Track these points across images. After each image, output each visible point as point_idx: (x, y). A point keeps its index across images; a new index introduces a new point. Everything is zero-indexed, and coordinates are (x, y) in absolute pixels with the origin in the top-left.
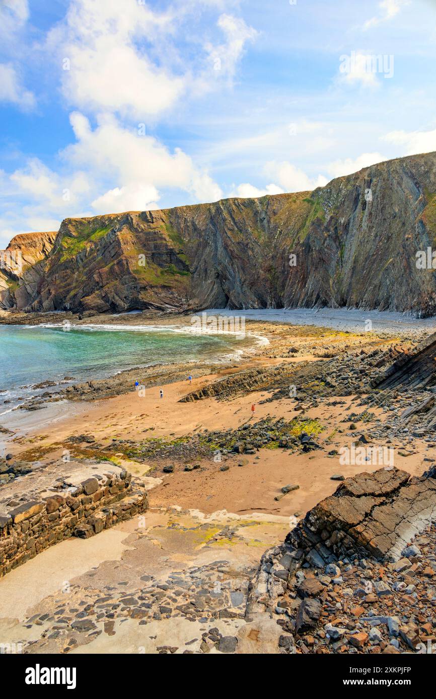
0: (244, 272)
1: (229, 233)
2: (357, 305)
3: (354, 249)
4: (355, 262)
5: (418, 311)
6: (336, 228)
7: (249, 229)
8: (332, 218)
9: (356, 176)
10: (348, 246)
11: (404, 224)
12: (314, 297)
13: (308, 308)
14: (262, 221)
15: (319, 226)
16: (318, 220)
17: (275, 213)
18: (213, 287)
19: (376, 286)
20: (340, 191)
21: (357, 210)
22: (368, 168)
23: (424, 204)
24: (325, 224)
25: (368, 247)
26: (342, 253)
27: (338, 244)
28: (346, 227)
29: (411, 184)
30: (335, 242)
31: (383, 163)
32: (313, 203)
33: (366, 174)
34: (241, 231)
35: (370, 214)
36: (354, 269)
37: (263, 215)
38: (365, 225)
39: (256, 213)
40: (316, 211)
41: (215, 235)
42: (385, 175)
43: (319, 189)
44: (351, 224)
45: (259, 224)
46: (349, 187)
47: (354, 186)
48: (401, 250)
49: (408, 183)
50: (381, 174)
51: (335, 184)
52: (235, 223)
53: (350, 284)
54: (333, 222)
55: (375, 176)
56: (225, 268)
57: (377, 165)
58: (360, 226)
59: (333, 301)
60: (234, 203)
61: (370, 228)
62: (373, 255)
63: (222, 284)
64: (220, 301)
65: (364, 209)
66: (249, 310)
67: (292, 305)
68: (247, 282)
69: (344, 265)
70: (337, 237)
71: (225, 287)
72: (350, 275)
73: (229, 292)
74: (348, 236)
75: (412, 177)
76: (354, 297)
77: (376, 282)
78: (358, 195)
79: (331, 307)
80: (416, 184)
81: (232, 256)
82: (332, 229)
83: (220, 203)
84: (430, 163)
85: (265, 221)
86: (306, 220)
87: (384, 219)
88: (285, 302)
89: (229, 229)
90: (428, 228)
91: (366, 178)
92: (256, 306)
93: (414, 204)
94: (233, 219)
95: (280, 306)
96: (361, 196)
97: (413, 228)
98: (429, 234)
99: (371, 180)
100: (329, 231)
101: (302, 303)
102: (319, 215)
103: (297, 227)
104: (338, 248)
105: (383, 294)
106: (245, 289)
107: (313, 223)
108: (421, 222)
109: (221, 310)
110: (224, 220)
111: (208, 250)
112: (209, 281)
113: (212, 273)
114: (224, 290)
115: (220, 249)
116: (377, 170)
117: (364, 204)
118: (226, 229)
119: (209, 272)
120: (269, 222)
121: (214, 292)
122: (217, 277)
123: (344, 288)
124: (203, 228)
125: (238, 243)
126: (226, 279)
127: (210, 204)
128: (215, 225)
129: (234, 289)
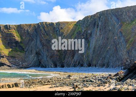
0: (48, 51)
1: (43, 36)
2: (95, 66)
3: (94, 43)
4: (94, 48)
5: (121, 67)
6: (87, 34)
7: (51, 34)
8: (85, 31)
9: (94, 15)
10: (91, 42)
11: (113, 34)
12: (78, 62)
13: (75, 67)
14: (56, 31)
15: (80, 34)
16: (80, 31)
17: (62, 29)
18: (34, 58)
19: (103, 58)
20: (88, 21)
21: (95, 28)
22: (99, 12)
23: (121, 26)
24: (82, 33)
25: (100, 42)
26: (89, 45)
27: (87, 41)
28: (91, 34)
29: (116, 19)
30: (86, 40)
31: (105, 11)
32: (77, 26)
33: (98, 14)
34: (48, 35)
35: (100, 29)
36: (94, 51)
37: (57, 29)
38: (98, 34)
39: (54, 28)
40: (79, 28)
41: (37, 36)
42: (106, 15)
43: (80, 20)
44: (93, 33)
45: (55, 32)
46: (92, 19)
47: (94, 19)
48: (113, 43)
49: (114, 18)
50: (104, 14)
51: (86, 18)
52: (45, 32)
53: (93, 57)
55: (102, 15)
56: (40, 50)
57: (103, 11)
58: (96, 34)
59: (85, 64)
60: (45, 24)
61: (100, 35)
62: (102, 46)
63: (38, 57)
64: (37, 64)
65: (98, 28)
67: (68, 66)
68: (49, 56)
69: (90, 49)
70: (87, 38)
71: (40, 58)
72: (92, 53)
73: (41, 60)
74: (92, 38)
75: (116, 16)
76: (94, 62)
77: (103, 56)
78: (95, 22)
79: (84, 67)
80: (117, 19)
81: (43, 45)
82: (85, 35)
83: (40, 23)
84: (122, 11)
85: (58, 32)
86: (74, 32)
87: (106, 32)
88: (65, 65)
89: (42, 34)
90: (123, 34)
91: (99, 16)
92: (52, 66)
93: (117, 26)
94: (45, 30)
95: (63, 66)
96: (96, 23)
97: (117, 35)
98: (124, 36)
99: (100, 17)
100: (84, 36)
102: (80, 30)
103: (71, 34)
104: (87, 43)
105: (106, 61)
106: (48, 59)
107: (77, 33)
108: (121, 32)
110: (41, 30)
111: (33, 42)
112: (33, 56)
113: (34, 52)
114: (39, 59)
115: (38, 42)
116: (102, 13)
117: (98, 26)
118: (41, 34)
119: (33, 51)
120: (59, 32)
121: (34, 60)
122: (36, 54)
123: (90, 59)
124: (32, 33)
125: (46, 40)
126: (40, 54)
127: (35, 24)
128: (36, 32)
129: (43, 59)
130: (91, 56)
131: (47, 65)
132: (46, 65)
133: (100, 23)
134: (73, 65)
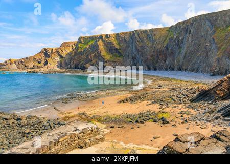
0: (142, 57)
1: (137, 43)
2: (185, 70)
3: (185, 49)
4: (185, 54)
5: (210, 73)
7: (145, 41)
8: (177, 37)
9: (187, 21)
10: (183, 48)
11: (206, 40)
12: (169, 66)
15: (172, 40)
16: (172, 38)
17: (155, 35)
19: (193, 63)
20: (180, 27)
21: (187, 34)
23: (214, 32)
24: (174, 39)
25: (191, 48)
26: (180, 50)
27: (179, 47)
28: (182, 40)
32: (170, 32)
33: (191, 20)
34: (142, 42)
35: (192, 36)
36: (185, 56)
37: (150, 36)
39: (148, 35)
40: (171, 34)
41: (132, 43)
42: (199, 21)
43: (172, 26)
44: (184, 40)
45: (149, 39)
46: (184, 25)
47: (186, 25)
48: (204, 49)
49: (208, 23)
50: (197, 20)
51: (179, 24)
52: (140, 39)
53: (183, 62)
54: (177, 39)
55: (195, 21)
56: (136, 55)
58: (188, 40)
59: (176, 68)
60: (140, 31)
61: (192, 41)
62: (193, 51)
63: (134, 61)
65: (190, 33)
68: (143, 60)
69: (181, 55)
70: (179, 44)
72: (183, 59)
75: (210, 21)
76: (184, 67)
77: (194, 61)
79: (175, 70)
80: (211, 24)
81: (138, 51)
82: (177, 41)
83: (135, 31)
84: (218, 16)
85: (151, 38)
86: (167, 37)
88: (158, 68)
89: (137, 41)
90: (216, 41)
91: (191, 22)
93: (210, 32)
94: (139, 37)
95: (155, 69)
97: (210, 41)
98: (216, 43)
99: (193, 23)
100: (175, 42)
101: (164, 69)
102: (172, 36)
103: (163, 40)
105: (196, 66)
106: (143, 63)
107: (169, 39)
108: (213, 39)
110: (136, 37)
112: (130, 60)
113: (131, 57)
119: (129, 56)
121: (131, 64)
124: (128, 40)
125: (141, 46)
126: (136, 59)
127: (131, 32)
129: (138, 63)
133: (192, 30)
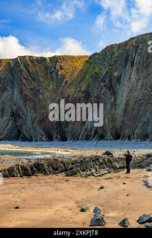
0: (35, 111)
1: (24, 81)
2: (129, 138)
3: (125, 95)
6: (111, 79)
7: (41, 79)
8: (107, 72)
9: (126, 43)
10: (120, 93)
12: (93, 132)
13: (88, 140)
14: (51, 73)
15: (97, 78)
16: (96, 74)
17: (62, 68)
18: (8, 123)
19: (144, 123)
20: (113, 53)
21: (127, 67)
22: (135, 37)
24: (102, 77)
25: (137, 94)
26: (115, 99)
27: (112, 91)
28: (119, 79)
31: (147, 34)
32: (91, 64)
33: (134, 41)
34: (34, 80)
35: (138, 69)
36: (125, 110)
37: (53, 69)
38: (133, 77)
39: (47, 68)
40: (94, 68)
41: (12, 83)
43: (96, 54)
44: (122, 77)
45: (49, 76)
46: (120, 51)
47: (124, 50)
51: (109, 49)
52: (30, 74)
53: (123, 121)
54: (108, 75)
55: (141, 43)
56: (19, 108)
58: (130, 78)
59: (109, 134)
60: (30, 59)
61: (138, 80)
62: (141, 100)
63: (15, 121)
64: (13, 135)
65: (132, 66)
66: (38, 142)
67: (74, 139)
68: (38, 119)
69: (117, 107)
70: (111, 86)
71: (18, 124)
72: (122, 114)
73: (21, 128)
74: (121, 85)
76: (127, 132)
77: (145, 119)
78: (128, 56)
79: (107, 139)
81: (26, 99)
82: (107, 80)
83: (19, 58)
85: (54, 74)
86: (86, 74)
87: (148, 74)
88: (69, 136)
89: (24, 78)
91: (134, 44)
92: (43, 139)
94: (29, 71)
95: (64, 139)
96: (130, 57)
99: (138, 46)
100: (105, 82)
101: (83, 136)
102: (97, 70)
103: (79, 79)
104: (112, 95)
106: (35, 125)
107: (92, 76)
109: (14, 141)
110: (21, 71)
111: (6, 94)
112: (6, 119)
113: (8, 112)
114: (17, 126)
115: (16, 93)
116: (142, 39)
117: (133, 63)
118: (22, 78)
119: (5, 111)
120: (57, 74)
121: (8, 127)
122: (12, 115)
123: (118, 125)
124: (4, 76)
125: (32, 89)
126: (19, 117)
127: (10, 60)
128: (12, 75)
129: (26, 125)
130: (119, 119)
131: (34, 136)
132: (31, 136)
133: (137, 58)
134: (84, 136)
